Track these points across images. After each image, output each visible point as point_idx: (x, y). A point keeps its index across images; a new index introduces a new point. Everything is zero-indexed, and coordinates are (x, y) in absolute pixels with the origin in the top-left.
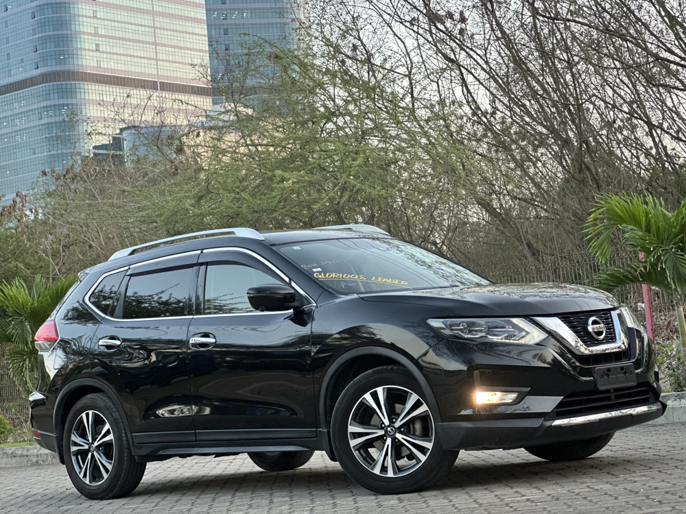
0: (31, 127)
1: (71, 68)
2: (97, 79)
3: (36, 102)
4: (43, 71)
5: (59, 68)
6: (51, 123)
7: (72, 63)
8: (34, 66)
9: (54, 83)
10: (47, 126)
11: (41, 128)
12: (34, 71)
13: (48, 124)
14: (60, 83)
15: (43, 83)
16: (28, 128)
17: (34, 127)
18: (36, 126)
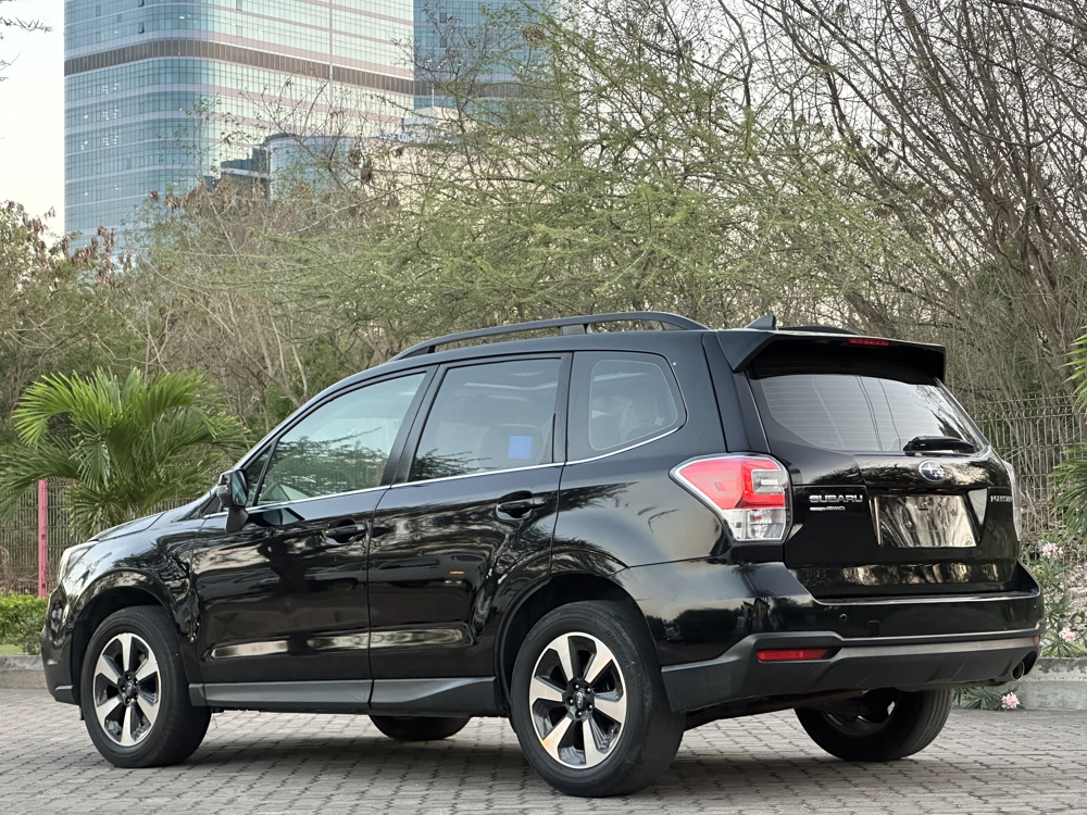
0: (127, 126)
1: (196, 36)
2: (234, 56)
3: (137, 85)
4: (151, 37)
5: (176, 34)
6: (159, 121)
7: (196, 27)
8: (137, 28)
9: (168, 58)
10: (151, 125)
11: (142, 127)
12: (137, 36)
13: (153, 121)
14: (177, 58)
15: (151, 56)
16: (122, 126)
17: (131, 125)
18: (135, 124)
